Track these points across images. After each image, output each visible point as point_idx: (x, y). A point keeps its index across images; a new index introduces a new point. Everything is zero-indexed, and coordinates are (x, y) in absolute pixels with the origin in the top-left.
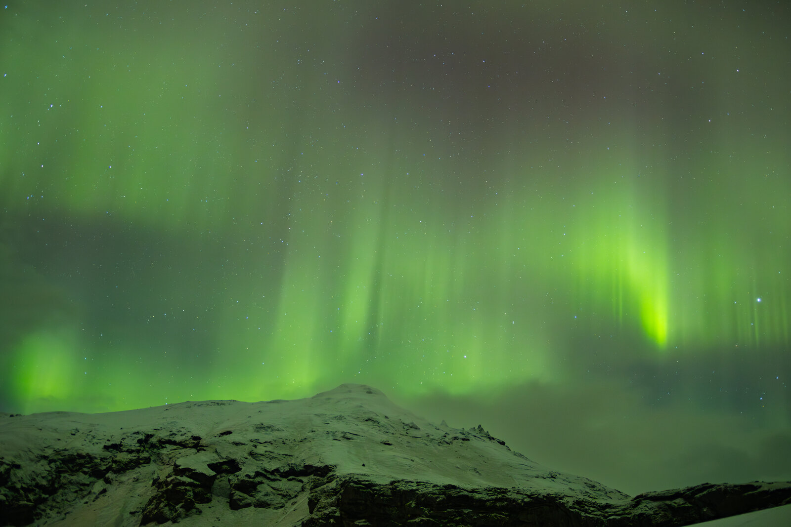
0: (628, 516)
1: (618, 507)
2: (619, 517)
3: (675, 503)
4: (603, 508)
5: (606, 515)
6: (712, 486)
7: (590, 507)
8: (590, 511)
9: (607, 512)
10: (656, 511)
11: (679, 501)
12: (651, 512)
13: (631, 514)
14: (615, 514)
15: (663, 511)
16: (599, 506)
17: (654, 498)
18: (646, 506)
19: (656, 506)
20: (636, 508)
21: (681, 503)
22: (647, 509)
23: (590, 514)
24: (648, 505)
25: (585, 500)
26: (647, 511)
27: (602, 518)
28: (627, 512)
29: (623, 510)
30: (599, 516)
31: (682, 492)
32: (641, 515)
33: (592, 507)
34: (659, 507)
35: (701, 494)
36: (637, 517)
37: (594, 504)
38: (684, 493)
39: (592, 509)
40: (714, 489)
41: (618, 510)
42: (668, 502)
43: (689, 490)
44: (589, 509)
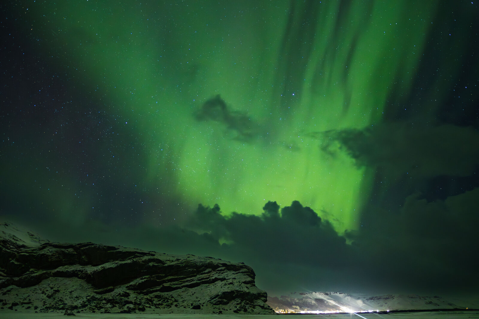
0: (34, 254)
1: (30, 248)
2: (28, 254)
3: (67, 251)
4: (19, 247)
5: (20, 251)
6: (93, 244)
7: (11, 245)
8: (9, 248)
9: (21, 250)
10: (54, 254)
11: (71, 250)
12: (50, 254)
13: (37, 253)
14: (26, 252)
15: (58, 254)
16: (17, 246)
17: (55, 246)
18: (48, 250)
19: (55, 251)
20: (42, 250)
21: (71, 251)
22: (49, 252)
23: (9, 249)
24: (50, 249)
25: (9, 241)
26: (48, 253)
27: (16, 253)
28: (34, 251)
29: (32, 250)
30: (14, 251)
31: (74, 245)
32: (43, 254)
33: (12, 245)
34: (57, 252)
35: (85, 248)
36: (40, 256)
37: (14, 243)
38: (75, 246)
39: (11, 246)
40: (93, 246)
41: (29, 249)
42: (63, 250)
43: (78, 244)
44: (10, 247)
